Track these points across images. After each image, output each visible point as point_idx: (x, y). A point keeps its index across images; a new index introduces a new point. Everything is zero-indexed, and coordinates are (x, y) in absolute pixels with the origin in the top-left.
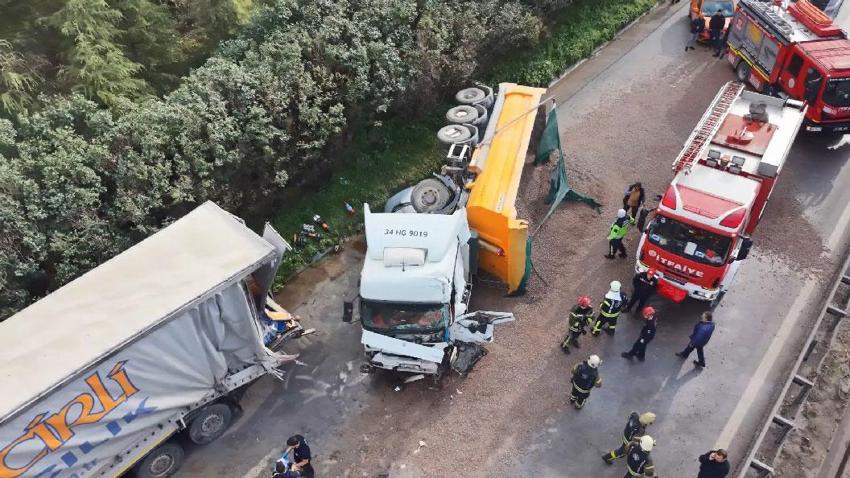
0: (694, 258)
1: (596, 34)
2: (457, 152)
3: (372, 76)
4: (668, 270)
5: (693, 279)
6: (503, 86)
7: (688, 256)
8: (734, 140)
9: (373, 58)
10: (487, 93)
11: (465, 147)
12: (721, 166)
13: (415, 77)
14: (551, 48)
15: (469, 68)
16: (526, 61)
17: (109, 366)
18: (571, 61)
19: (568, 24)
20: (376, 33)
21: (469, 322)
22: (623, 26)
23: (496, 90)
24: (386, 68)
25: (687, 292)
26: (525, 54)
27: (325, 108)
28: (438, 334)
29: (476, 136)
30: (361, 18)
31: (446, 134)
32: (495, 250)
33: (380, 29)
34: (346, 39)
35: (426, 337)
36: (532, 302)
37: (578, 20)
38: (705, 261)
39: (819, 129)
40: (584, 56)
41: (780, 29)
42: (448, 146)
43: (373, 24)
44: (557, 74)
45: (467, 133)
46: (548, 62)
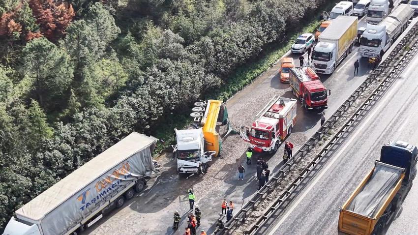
0: (262, 139)
1: (244, 82)
2: (197, 119)
3: (170, 98)
4: (257, 144)
5: (263, 145)
6: (209, 101)
7: (261, 139)
8: (275, 110)
9: (170, 93)
10: (204, 103)
11: (199, 118)
12: (270, 117)
13: (181, 99)
14: (226, 88)
15: (198, 96)
16: (217, 93)
17: (126, 162)
18: (234, 92)
19: (232, 79)
20: (169, 87)
21: (205, 156)
22: (255, 78)
23: (207, 102)
24: (173, 96)
25: (263, 149)
26: (216, 91)
27: (157, 108)
28: (198, 159)
29: (202, 115)
30: (163, 82)
31: (192, 115)
32: (210, 144)
33: (169, 85)
34: (160, 88)
35: (194, 160)
36: (222, 158)
37: (236, 77)
38: (265, 139)
39: (312, 108)
40: (239, 90)
41: (299, 78)
42: (194, 118)
43: (167, 84)
44: (229, 97)
45: (200, 114)
46: (225, 93)
